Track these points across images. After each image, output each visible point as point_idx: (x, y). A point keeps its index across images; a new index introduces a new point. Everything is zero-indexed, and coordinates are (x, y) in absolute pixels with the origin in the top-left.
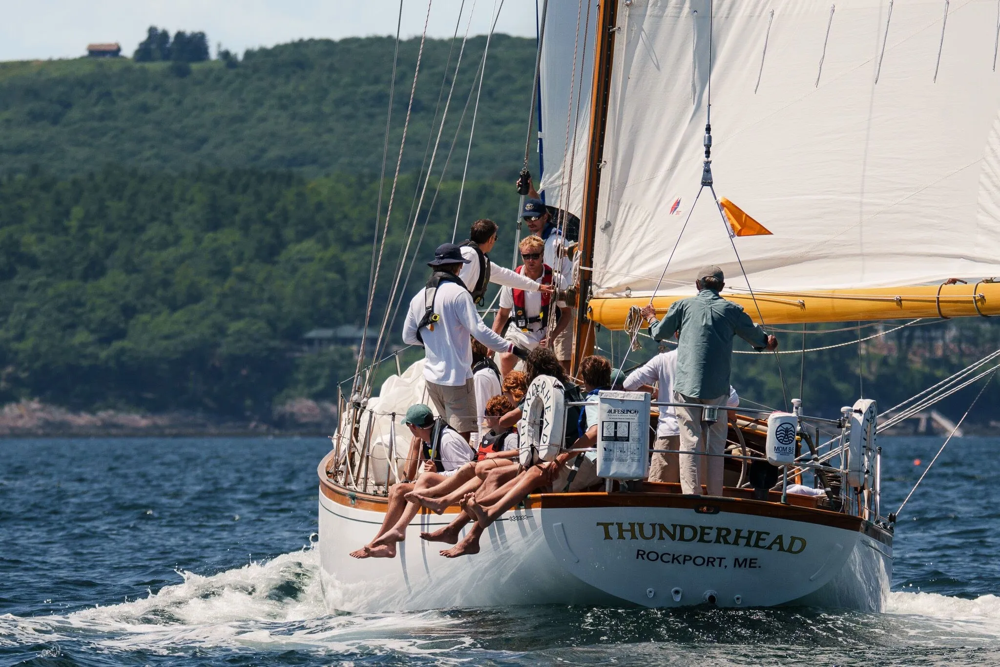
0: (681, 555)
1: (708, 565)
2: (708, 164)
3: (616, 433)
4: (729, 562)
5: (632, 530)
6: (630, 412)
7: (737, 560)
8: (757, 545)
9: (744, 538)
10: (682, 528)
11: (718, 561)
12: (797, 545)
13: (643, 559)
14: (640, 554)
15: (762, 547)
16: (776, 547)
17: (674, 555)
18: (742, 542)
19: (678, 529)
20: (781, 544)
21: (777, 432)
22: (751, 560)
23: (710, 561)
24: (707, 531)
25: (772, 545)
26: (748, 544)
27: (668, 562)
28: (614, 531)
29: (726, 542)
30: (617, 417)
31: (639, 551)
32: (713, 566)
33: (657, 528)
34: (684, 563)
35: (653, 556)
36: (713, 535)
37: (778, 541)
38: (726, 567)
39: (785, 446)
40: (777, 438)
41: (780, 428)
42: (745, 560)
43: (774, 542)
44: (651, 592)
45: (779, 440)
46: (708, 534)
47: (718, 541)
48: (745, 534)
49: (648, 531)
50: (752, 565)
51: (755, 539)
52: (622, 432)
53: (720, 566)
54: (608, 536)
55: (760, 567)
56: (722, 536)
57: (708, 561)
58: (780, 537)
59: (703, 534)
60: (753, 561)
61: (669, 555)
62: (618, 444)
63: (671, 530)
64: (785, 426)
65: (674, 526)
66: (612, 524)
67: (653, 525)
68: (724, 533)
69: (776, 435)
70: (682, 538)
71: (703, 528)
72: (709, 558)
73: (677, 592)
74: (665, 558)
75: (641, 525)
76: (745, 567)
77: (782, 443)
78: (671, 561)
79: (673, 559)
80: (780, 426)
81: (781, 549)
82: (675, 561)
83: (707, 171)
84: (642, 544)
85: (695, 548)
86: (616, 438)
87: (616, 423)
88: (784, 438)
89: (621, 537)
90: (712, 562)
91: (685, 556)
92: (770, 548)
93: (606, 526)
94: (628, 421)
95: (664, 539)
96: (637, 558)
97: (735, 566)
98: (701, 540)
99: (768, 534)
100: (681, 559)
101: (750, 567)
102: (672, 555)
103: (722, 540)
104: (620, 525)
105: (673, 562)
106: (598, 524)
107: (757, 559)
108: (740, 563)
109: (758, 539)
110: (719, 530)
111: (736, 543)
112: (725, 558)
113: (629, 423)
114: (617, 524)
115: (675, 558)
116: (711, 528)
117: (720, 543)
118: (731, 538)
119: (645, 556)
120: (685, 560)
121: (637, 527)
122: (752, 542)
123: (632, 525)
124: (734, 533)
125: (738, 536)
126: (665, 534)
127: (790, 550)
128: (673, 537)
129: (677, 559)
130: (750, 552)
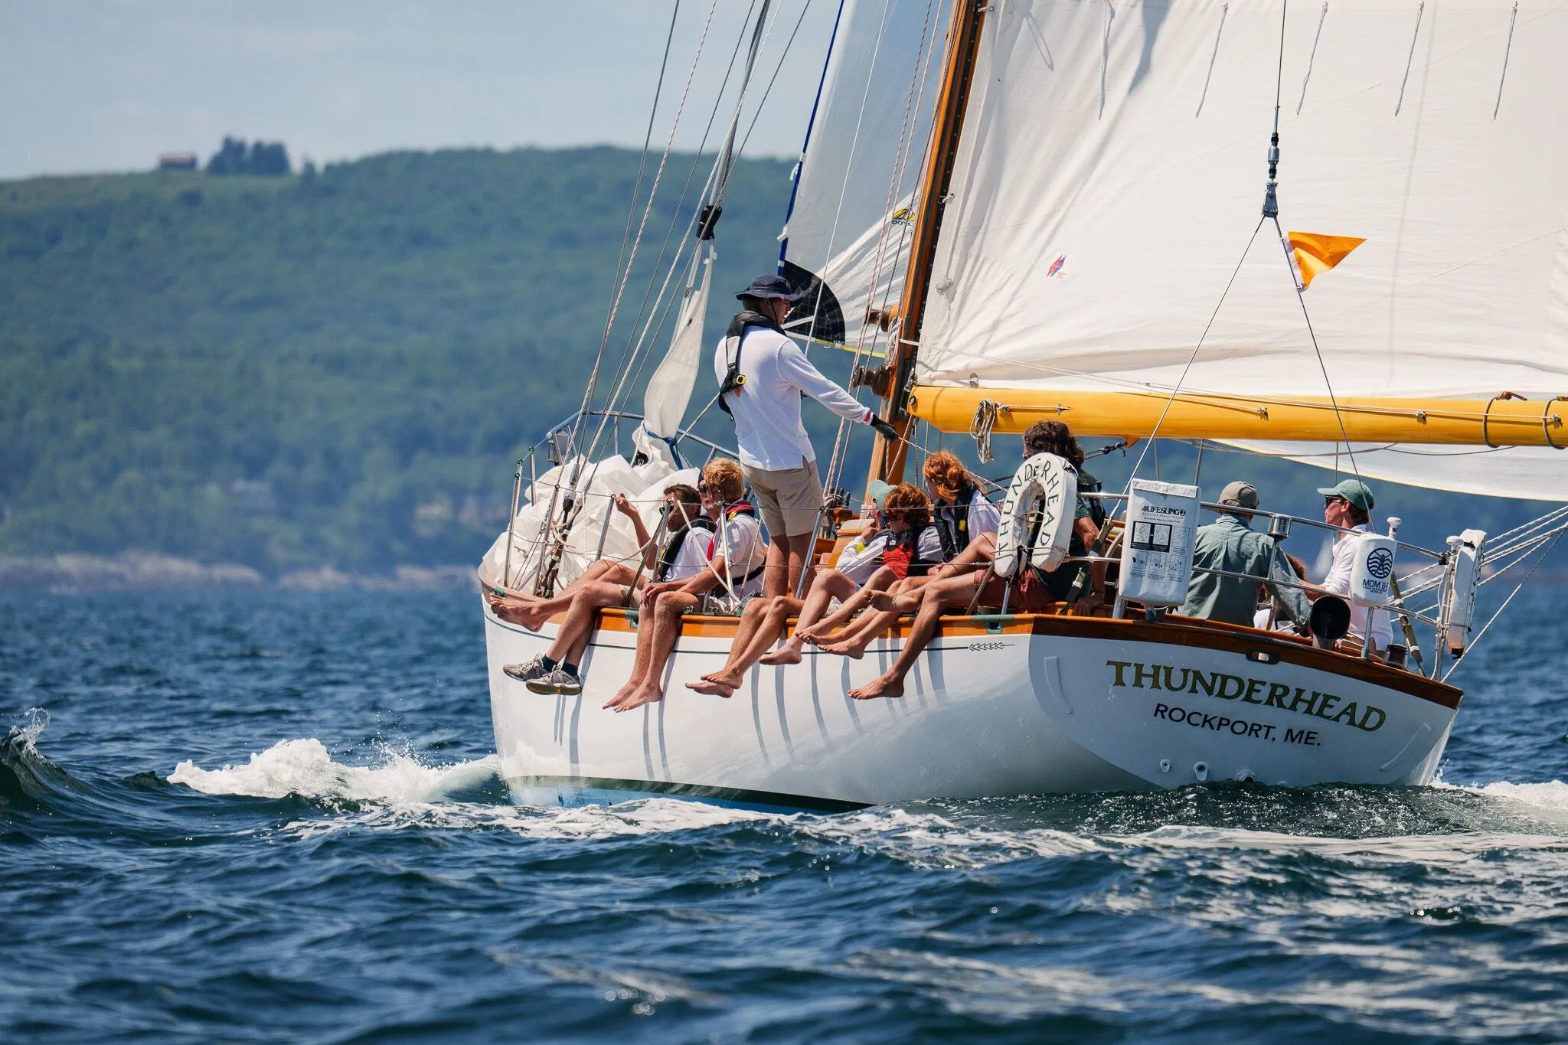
0: (1215, 717)
1: (1249, 734)
2: (1272, 187)
3: (1151, 539)
4: (1279, 733)
5: (1155, 676)
6: (1174, 512)
7: (1290, 731)
8: (1320, 714)
9: (1304, 701)
10: (1225, 678)
11: (1264, 730)
12: (1374, 718)
13: (1163, 717)
14: (1160, 710)
15: (1328, 717)
16: (1345, 718)
17: (1206, 716)
18: (1302, 706)
19: (1219, 680)
20: (1352, 716)
21: (1369, 559)
22: (1309, 733)
23: (1253, 730)
24: (1257, 687)
25: (1340, 715)
26: (1309, 711)
27: (1198, 725)
28: (1129, 674)
29: (1281, 705)
30: (1156, 517)
31: (1159, 705)
32: (1257, 736)
33: (1191, 676)
34: (1218, 729)
35: (1177, 715)
36: (1265, 692)
37: (1349, 711)
38: (1274, 739)
39: (1378, 580)
40: (1369, 568)
41: (1374, 555)
42: (1302, 732)
43: (1344, 712)
44: (1166, 765)
45: (1371, 572)
46: (1258, 691)
47: (1269, 702)
48: (1307, 696)
49: (1176, 679)
50: (1309, 741)
51: (1317, 706)
52: (1160, 539)
53: (1266, 737)
54: (1119, 681)
55: (1319, 744)
56: (1277, 696)
57: (1252, 729)
58: (1353, 706)
59: (1251, 690)
60: (1311, 735)
61: (1200, 715)
62: (1154, 554)
63: (1209, 680)
64: (1381, 552)
65: (1214, 676)
66: (1129, 665)
67: (1185, 672)
68: (1279, 691)
69: (1368, 563)
70: (1221, 694)
71: (1252, 682)
72: (1253, 725)
73: (1201, 768)
74: (1194, 719)
75: (1169, 671)
76: (1299, 742)
77: (1374, 575)
78: (1201, 724)
79: (1205, 721)
80: (1375, 551)
81: (1352, 722)
82: (1207, 724)
83: (1271, 197)
84: (1164, 696)
85: (1238, 710)
86: (1150, 546)
87: (1153, 525)
88: (1379, 569)
89: (1138, 683)
90: (1256, 731)
91: (1222, 719)
92: (1337, 719)
93: (1120, 667)
94: (1171, 524)
95: (1197, 692)
96: (1156, 715)
97: (1286, 740)
98: (1248, 699)
99: (1338, 699)
100: (1215, 723)
101: (1306, 743)
102: (1203, 717)
103: (1275, 701)
104: (1139, 667)
105: (1203, 726)
106: (1109, 663)
107: (1316, 733)
108: (1294, 736)
109: (1324, 705)
110: (1274, 687)
111: (1293, 707)
112: (1274, 727)
113: (1171, 526)
114: (1136, 665)
116: (1263, 683)
117: (1273, 705)
118: (1287, 701)
119: (1166, 714)
120: (1220, 724)
121: (1162, 672)
122: (1315, 710)
123: (1156, 668)
124: (1293, 694)
125: (1297, 699)
126: (1199, 686)
127: (1362, 726)
128: (1209, 691)
129: (1209, 721)
130: (1309, 723)
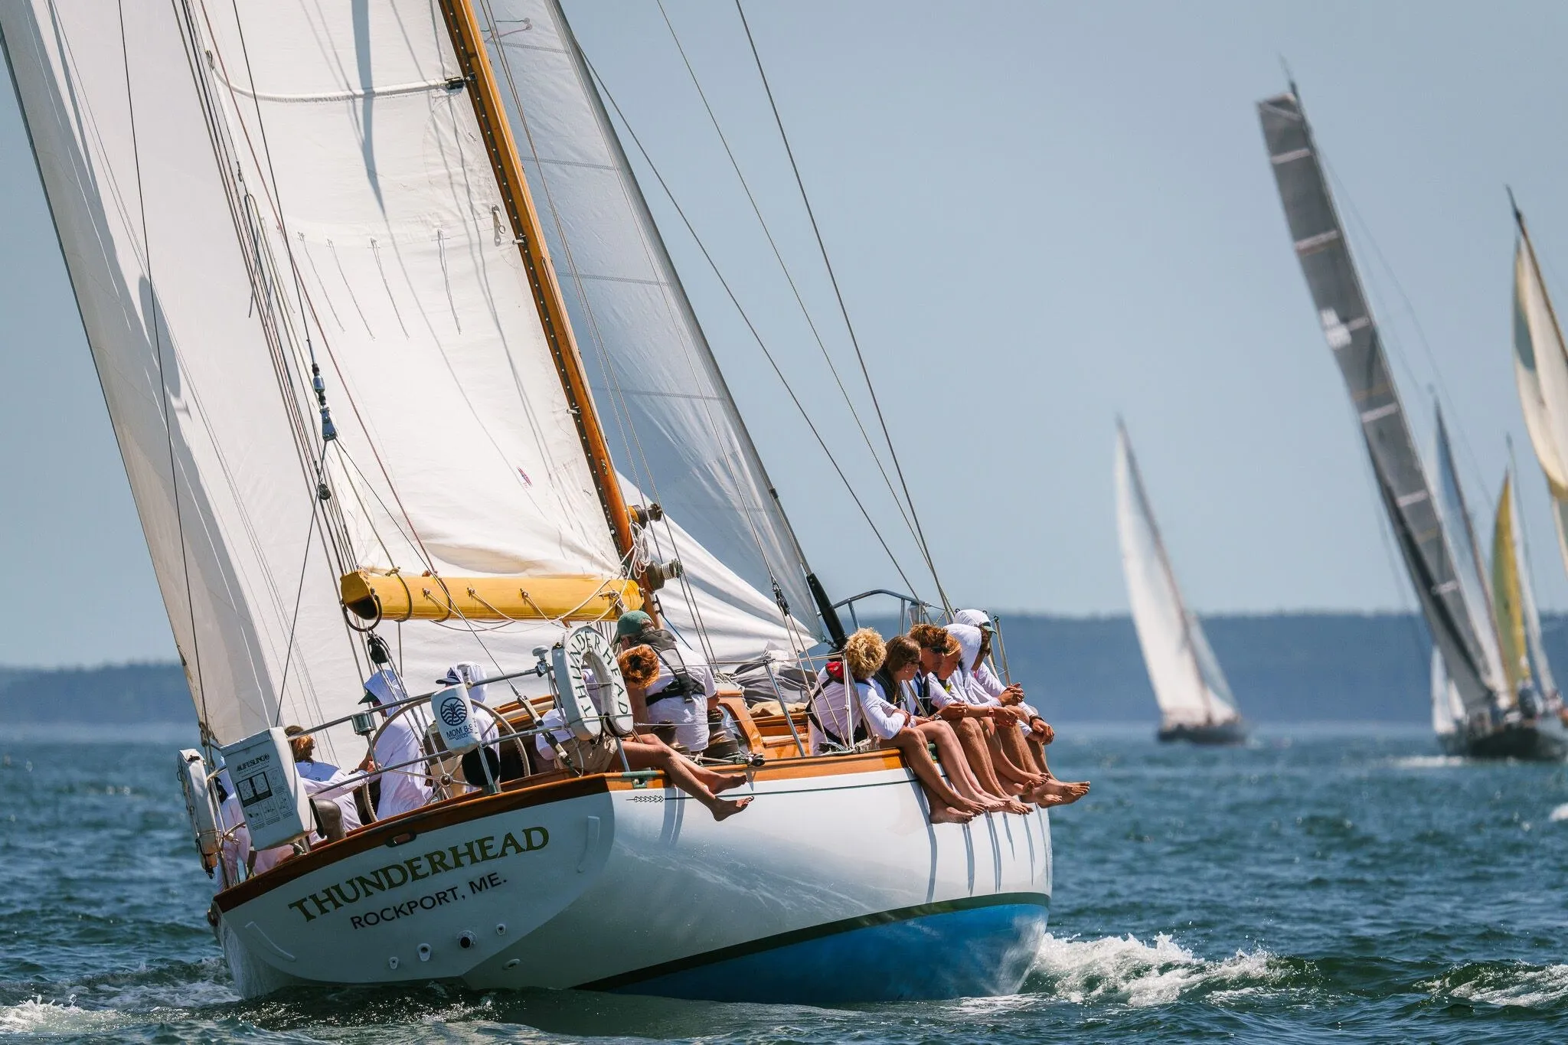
0: (402, 905)
1: (441, 904)
3: (254, 791)
4: (464, 889)
5: (331, 898)
6: (261, 759)
7: (471, 883)
8: (485, 857)
9: (464, 854)
10: (385, 871)
11: (450, 894)
12: (537, 838)
13: (363, 926)
14: (357, 922)
15: (494, 857)
16: (510, 850)
17: (394, 908)
18: (465, 860)
19: (381, 875)
20: (515, 843)
21: (442, 713)
22: (489, 877)
23: (441, 898)
24: (415, 864)
25: (504, 850)
26: (474, 860)
27: (393, 918)
28: (310, 906)
29: (447, 868)
30: (249, 772)
31: (352, 919)
32: (448, 902)
33: (357, 883)
34: (412, 913)
35: (372, 919)
36: (425, 866)
37: (509, 842)
38: (463, 897)
39: (458, 727)
40: (445, 721)
41: (444, 708)
42: (482, 879)
43: (505, 845)
44: (394, 962)
45: (448, 723)
46: (420, 866)
47: (435, 871)
48: (462, 849)
49: (349, 892)
50: (494, 883)
51: (480, 850)
52: (261, 788)
53: (456, 899)
54: (309, 916)
55: (505, 881)
56: (437, 862)
57: (439, 899)
58: (509, 836)
59: (413, 870)
60: (492, 878)
61: (389, 909)
62: (264, 803)
63: (373, 879)
64: (448, 703)
65: (375, 873)
66: (305, 900)
67: (351, 882)
68: (437, 858)
69: (443, 718)
70: (392, 885)
71: (409, 863)
72: (437, 895)
73: (424, 950)
74: (387, 915)
75: (337, 888)
76: (487, 887)
77: (452, 725)
78: (395, 915)
79: (397, 912)
80: (443, 704)
81: (519, 850)
82: (400, 913)
84: (350, 909)
85: (414, 890)
86: (257, 798)
87: (250, 779)
88: (453, 717)
89: (324, 911)
90: (444, 898)
91: (408, 904)
92: (503, 854)
93: (300, 904)
94: (263, 770)
95: (372, 893)
96: (356, 928)
97: (474, 893)
98: (416, 877)
99: (492, 838)
100: (405, 908)
101: (493, 885)
102: (392, 909)
103: (439, 867)
104: (314, 897)
105: (398, 916)
106: (291, 906)
107: (495, 874)
108: (479, 885)
109: (483, 849)
110: (429, 857)
111: (458, 864)
112: (456, 888)
113: (264, 773)
114: (310, 897)
115: (398, 911)
116: (419, 859)
117: (440, 871)
118: (449, 860)
119: (363, 922)
120: (411, 909)
121: (333, 892)
122: (478, 856)
123: (327, 891)
124: (449, 855)
125: (457, 856)
126: (370, 888)
127: (530, 847)
128: (380, 886)
129: (400, 910)
130: (482, 869)
